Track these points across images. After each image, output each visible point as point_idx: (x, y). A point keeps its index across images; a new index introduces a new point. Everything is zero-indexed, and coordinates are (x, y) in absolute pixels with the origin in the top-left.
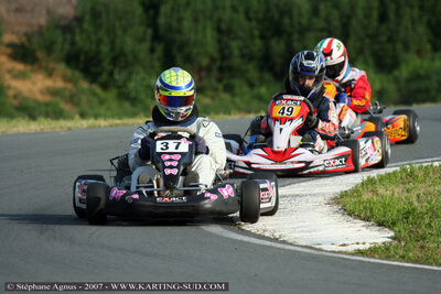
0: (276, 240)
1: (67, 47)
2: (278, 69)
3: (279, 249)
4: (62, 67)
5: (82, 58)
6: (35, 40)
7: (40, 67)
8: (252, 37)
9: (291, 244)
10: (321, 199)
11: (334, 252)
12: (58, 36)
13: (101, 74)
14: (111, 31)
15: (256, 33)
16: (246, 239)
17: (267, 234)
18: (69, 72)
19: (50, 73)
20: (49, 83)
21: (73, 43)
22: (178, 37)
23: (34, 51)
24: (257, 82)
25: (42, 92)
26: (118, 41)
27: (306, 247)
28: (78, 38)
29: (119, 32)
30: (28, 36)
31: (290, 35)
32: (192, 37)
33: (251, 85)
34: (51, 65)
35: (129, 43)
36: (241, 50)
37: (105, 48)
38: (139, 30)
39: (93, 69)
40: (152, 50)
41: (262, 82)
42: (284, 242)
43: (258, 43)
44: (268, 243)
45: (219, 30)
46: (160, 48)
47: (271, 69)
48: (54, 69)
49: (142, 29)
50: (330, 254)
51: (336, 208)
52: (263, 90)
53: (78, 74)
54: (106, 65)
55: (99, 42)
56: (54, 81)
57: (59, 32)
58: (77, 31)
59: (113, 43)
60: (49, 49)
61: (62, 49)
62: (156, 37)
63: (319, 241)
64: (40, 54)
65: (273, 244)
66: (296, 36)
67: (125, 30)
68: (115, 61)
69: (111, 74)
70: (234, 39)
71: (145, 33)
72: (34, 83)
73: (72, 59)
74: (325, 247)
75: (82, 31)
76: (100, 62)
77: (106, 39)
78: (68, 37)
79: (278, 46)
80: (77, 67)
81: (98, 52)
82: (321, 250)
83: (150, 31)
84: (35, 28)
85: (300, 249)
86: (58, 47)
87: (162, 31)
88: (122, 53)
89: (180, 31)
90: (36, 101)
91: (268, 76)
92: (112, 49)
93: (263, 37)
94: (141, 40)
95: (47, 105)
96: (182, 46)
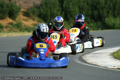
0: (96, 65)
1: (38, 12)
2: (96, 19)
3: (97, 67)
4: (37, 18)
5: (42, 15)
6: (30, 10)
7: (31, 18)
8: (89, 10)
9: (100, 66)
10: (108, 54)
11: (111, 68)
12: (36, 10)
13: (47, 20)
14: (50, 8)
15: (90, 9)
16: (87, 65)
17: (93, 63)
18: (39, 19)
19: (34, 20)
20: (33, 22)
21: (40, 11)
22: (68, 10)
23: (29, 14)
24: (90, 22)
25: (31, 25)
26: (52, 11)
27: (104, 67)
28: (41, 10)
29: (53, 8)
30: (28, 9)
31: (99, 9)
32: (72, 10)
33: (88, 23)
34: (34, 17)
35: (55, 12)
36: (85, 13)
37: (49, 13)
38: (58, 8)
39: (45, 19)
40: (61, 13)
41: (91, 22)
42: (98, 66)
43: (90, 12)
44: (93, 66)
45: (80, 8)
46: (63, 13)
47: (94, 19)
48: (35, 18)
49: (59, 8)
50: (110, 69)
51: (112, 56)
52: (92, 24)
53: (41, 20)
54: (49, 17)
55: (47, 11)
56: (35, 22)
57: (36, 8)
58: (41, 8)
59: (51, 11)
60: (34, 13)
61: (37, 13)
62: (63, 10)
63: (107, 65)
64: (31, 14)
65: (95, 66)
66: (101, 10)
67: (54, 8)
68: (51, 16)
69: (50, 20)
70: (84, 11)
71: (59, 9)
72: (29, 22)
73: (40, 16)
74: (109, 67)
75: (43, 8)
76: (47, 16)
77: (49, 10)
78: (39, 10)
79: (96, 12)
80: (41, 18)
81: (47, 14)
82: (108, 68)
83: (61, 8)
84: (30, 7)
85: (102, 68)
86: (36, 12)
87: (64, 8)
88: (53, 14)
89: (69, 8)
90: (30, 27)
91: (93, 21)
92: (51, 13)
93: (92, 10)
94: (58, 11)
95: (33, 28)
96: (70, 12)
